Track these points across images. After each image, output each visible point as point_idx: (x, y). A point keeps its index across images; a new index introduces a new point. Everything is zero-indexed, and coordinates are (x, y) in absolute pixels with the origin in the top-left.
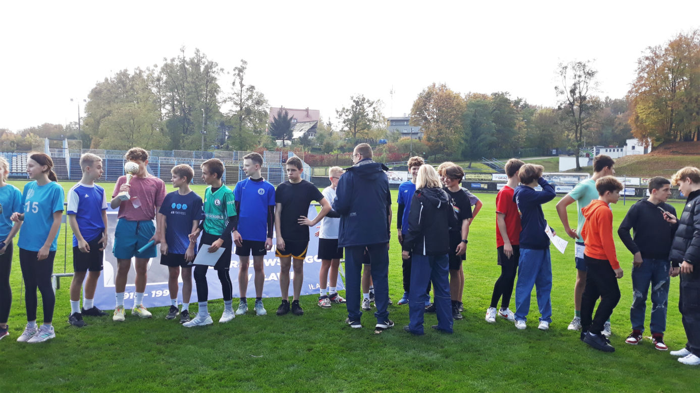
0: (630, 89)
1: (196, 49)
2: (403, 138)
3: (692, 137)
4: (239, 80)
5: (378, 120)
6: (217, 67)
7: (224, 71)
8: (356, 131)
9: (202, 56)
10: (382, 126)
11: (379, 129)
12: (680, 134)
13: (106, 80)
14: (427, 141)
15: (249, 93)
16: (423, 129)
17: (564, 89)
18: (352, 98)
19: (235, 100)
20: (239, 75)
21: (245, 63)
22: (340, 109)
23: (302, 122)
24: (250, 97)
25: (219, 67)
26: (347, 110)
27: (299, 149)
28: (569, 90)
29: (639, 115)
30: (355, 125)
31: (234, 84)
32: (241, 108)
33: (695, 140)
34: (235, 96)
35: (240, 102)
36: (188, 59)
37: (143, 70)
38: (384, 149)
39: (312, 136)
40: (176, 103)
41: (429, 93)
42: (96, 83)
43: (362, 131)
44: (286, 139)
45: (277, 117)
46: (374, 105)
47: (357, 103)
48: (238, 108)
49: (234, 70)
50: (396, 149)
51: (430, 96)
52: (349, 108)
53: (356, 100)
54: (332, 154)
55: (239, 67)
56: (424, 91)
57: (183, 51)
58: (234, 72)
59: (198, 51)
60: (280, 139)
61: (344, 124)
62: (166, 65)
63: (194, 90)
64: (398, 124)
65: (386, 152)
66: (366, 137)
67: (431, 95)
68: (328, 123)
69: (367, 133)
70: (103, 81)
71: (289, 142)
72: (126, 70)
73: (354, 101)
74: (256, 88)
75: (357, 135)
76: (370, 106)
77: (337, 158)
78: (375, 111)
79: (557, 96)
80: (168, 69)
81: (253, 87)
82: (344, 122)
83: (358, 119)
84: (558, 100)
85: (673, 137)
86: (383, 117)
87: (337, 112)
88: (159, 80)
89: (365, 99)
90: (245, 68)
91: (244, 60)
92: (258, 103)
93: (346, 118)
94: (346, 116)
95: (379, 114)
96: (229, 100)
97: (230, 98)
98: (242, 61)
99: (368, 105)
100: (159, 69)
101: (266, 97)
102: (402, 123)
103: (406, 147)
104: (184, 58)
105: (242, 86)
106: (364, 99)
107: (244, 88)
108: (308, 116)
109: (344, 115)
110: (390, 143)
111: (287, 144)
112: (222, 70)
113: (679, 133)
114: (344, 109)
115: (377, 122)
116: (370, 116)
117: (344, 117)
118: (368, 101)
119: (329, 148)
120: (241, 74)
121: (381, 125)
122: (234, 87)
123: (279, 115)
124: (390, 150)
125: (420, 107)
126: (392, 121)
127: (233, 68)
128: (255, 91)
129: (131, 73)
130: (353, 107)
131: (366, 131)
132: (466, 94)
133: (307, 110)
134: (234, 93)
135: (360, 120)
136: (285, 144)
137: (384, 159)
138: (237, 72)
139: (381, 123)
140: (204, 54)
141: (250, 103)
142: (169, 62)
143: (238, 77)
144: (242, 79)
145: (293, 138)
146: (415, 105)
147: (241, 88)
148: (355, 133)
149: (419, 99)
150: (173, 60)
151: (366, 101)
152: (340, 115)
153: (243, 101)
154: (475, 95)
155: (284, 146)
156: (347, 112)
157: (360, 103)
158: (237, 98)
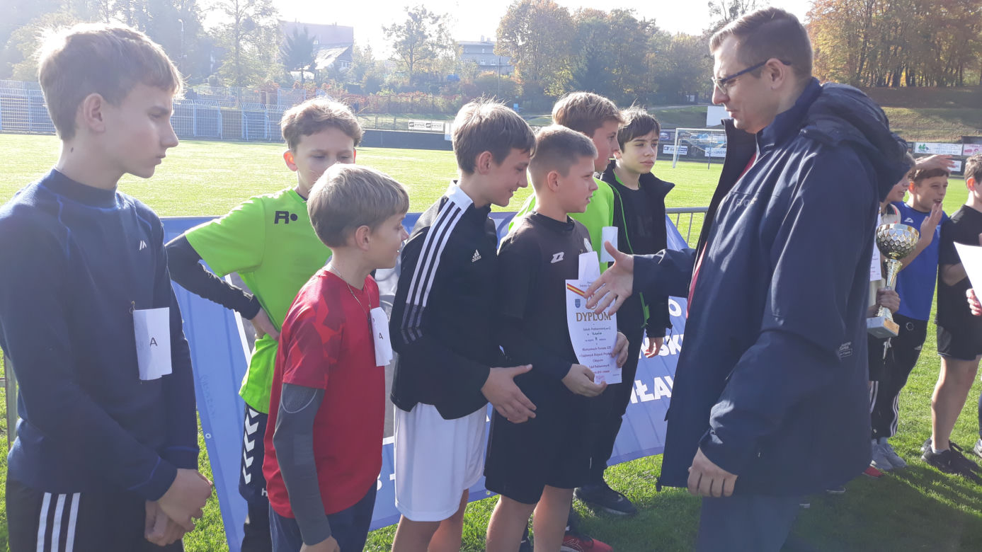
0: (809, 10)
3: (887, 80)
5: (445, 44)
10: (451, 53)
11: (446, 58)
12: (872, 76)
17: (721, 7)
19: (227, 7)
22: (389, 26)
28: (728, 8)
29: (821, 47)
30: (412, 51)
32: (238, 20)
33: (890, 84)
39: (344, 66)
40: (132, 9)
44: (306, 71)
45: (292, 37)
46: (440, 22)
47: (414, 17)
48: (233, 20)
53: (413, 12)
54: (381, 94)
61: (395, 50)
68: (366, 48)
73: (410, 14)
76: (433, 23)
77: (389, 100)
78: (442, 30)
79: (711, 15)
84: (712, 22)
85: (862, 81)
87: (385, 29)
89: (425, 10)
93: (399, 40)
94: (398, 36)
96: (219, 6)
99: (431, 21)
106: (424, 12)
113: (870, 75)
117: (394, 38)
118: (431, 14)
119: (374, 85)
123: (295, 33)
125: (511, 26)
126: (466, 46)
130: (408, 22)
132: (576, 10)
136: (305, 77)
139: (450, 49)
141: (251, 11)
145: (316, 68)
148: (412, 64)
149: (509, 14)
151: (427, 14)
152: (390, 35)
153: (240, 9)
154: (588, 10)
155: (303, 80)
157: (418, 17)
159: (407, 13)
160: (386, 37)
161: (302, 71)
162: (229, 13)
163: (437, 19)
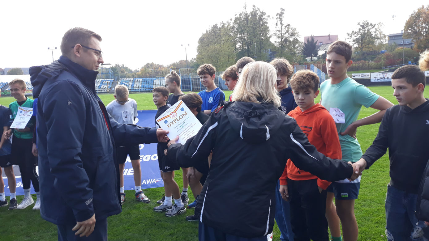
1: (253, 5)
2: (399, 49)
4: (280, 22)
6: (265, 15)
7: (270, 17)
8: (363, 46)
9: (257, 9)
13: (207, 32)
14: (418, 48)
15: (287, 29)
16: (414, 40)
18: (359, 23)
20: (279, 18)
21: (283, 10)
22: (350, 32)
23: (325, 44)
24: (287, 31)
25: (267, 15)
26: (356, 33)
27: (320, 62)
30: (362, 42)
31: (277, 24)
34: (277, 32)
35: (281, 36)
36: (249, 13)
37: (225, 23)
38: (383, 57)
41: (418, 13)
42: (202, 34)
43: (367, 46)
44: (313, 57)
46: (376, 27)
47: (363, 27)
48: (280, 40)
49: (277, 15)
50: (392, 57)
51: (419, 16)
52: (357, 31)
53: (362, 24)
55: (280, 13)
56: (414, 12)
57: (245, 8)
58: (277, 17)
59: (254, 6)
60: (309, 57)
61: (354, 43)
62: (236, 19)
63: (252, 31)
64: (396, 38)
65: (384, 59)
66: (371, 50)
67: (420, 14)
69: (371, 47)
70: (205, 33)
71: (316, 58)
72: (216, 25)
73: (361, 26)
74: (291, 25)
75: (364, 49)
76: (373, 28)
80: (237, 20)
81: (289, 25)
82: (354, 41)
83: (364, 38)
86: (384, 35)
87: (348, 34)
88: (233, 28)
90: (284, 13)
91: (282, 8)
92: (293, 35)
94: (355, 36)
95: (380, 33)
97: (275, 34)
98: (281, 9)
100: (233, 21)
101: (297, 31)
102: (399, 38)
103: (400, 54)
104: (246, 12)
105: (282, 25)
106: (368, 23)
107: (283, 27)
108: (330, 39)
109: (353, 36)
110: (387, 53)
111: (314, 59)
112: (269, 16)
114: (353, 32)
115: (379, 38)
116: (374, 35)
118: (371, 24)
120: (281, 17)
121: (382, 40)
122: (277, 27)
124: (387, 57)
127: (276, 14)
128: (290, 27)
129: (219, 26)
130: (360, 30)
131: (370, 45)
133: (329, 36)
134: (276, 30)
135: (365, 38)
137: (383, 64)
138: (278, 16)
140: (258, 8)
142: (238, 16)
143: (279, 20)
144: (281, 21)
145: (318, 55)
146: (407, 24)
147: (281, 26)
149: (410, 18)
150: (241, 14)
151: (369, 24)
152: (351, 37)
153: (282, 35)
156: (355, 34)
158: (278, 33)
159: (359, 25)
160: (349, 38)
161: (311, 57)
162: (279, 37)
163: (374, 26)
